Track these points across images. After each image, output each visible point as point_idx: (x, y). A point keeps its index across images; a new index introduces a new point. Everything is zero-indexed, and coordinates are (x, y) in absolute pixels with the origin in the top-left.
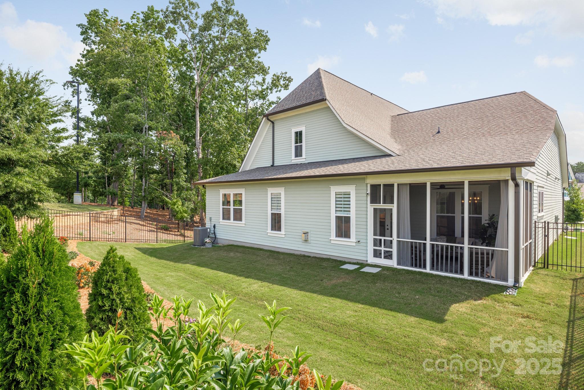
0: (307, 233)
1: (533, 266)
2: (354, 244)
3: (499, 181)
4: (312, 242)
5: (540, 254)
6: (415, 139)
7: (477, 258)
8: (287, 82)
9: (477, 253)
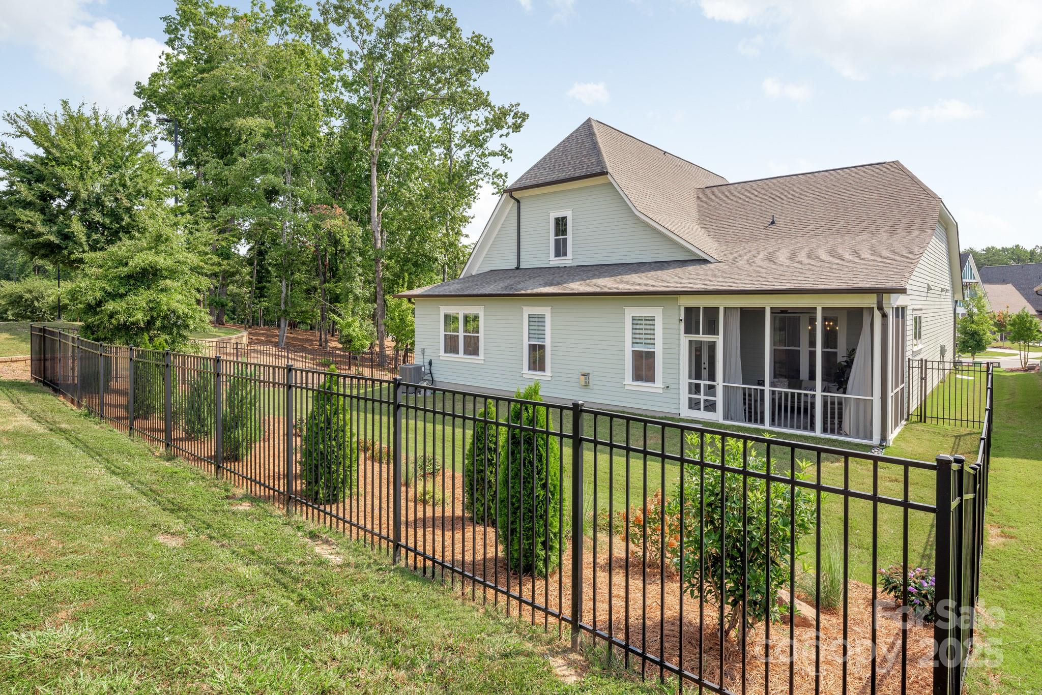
0: (588, 374)
1: (906, 420)
2: (661, 391)
3: (862, 309)
4: (595, 387)
5: (915, 405)
6: (737, 231)
7: (833, 409)
8: (519, 121)
9: (833, 403)
